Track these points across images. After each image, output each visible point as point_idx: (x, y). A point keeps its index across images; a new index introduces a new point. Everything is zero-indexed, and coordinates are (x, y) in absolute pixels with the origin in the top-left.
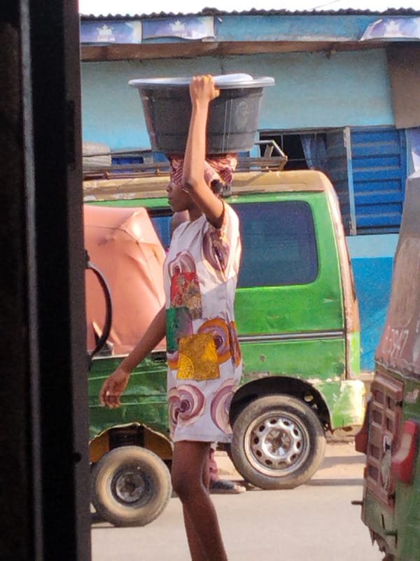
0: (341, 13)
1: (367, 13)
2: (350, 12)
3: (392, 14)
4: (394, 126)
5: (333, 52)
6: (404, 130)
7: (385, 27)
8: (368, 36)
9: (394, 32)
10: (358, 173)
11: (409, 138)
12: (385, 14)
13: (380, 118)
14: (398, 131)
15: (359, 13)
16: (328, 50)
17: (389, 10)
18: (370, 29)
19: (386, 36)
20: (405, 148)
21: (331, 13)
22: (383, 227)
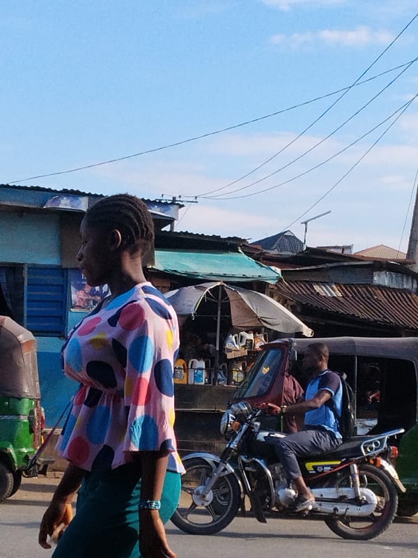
0: (32, 189)
1: (49, 190)
2: (38, 189)
3: (66, 193)
4: (61, 266)
5: (25, 214)
6: (67, 269)
7: (60, 201)
8: (48, 205)
9: (66, 205)
10: (30, 295)
11: (71, 275)
12: (61, 192)
13: (52, 260)
14: (63, 269)
15: (44, 190)
16: (21, 212)
17: (64, 190)
18: (50, 201)
19: (60, 206)
20: (67, 281)
21: (25, 188)
22: (47, 332)
